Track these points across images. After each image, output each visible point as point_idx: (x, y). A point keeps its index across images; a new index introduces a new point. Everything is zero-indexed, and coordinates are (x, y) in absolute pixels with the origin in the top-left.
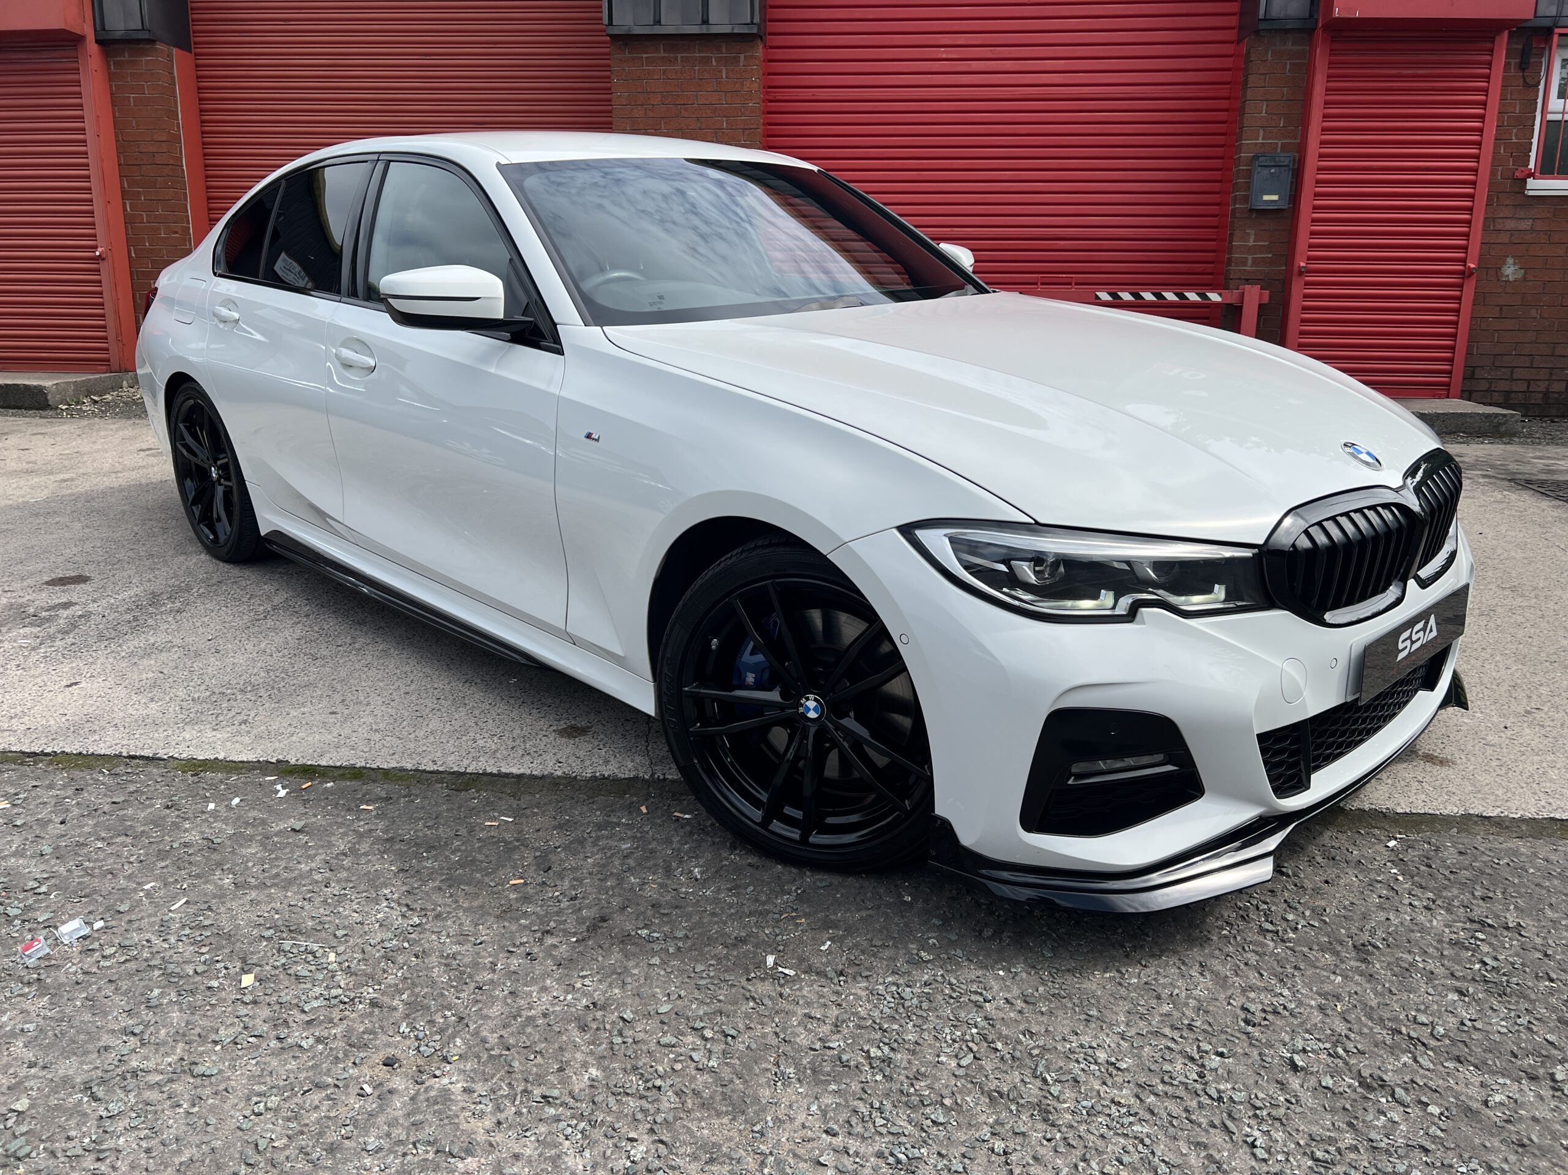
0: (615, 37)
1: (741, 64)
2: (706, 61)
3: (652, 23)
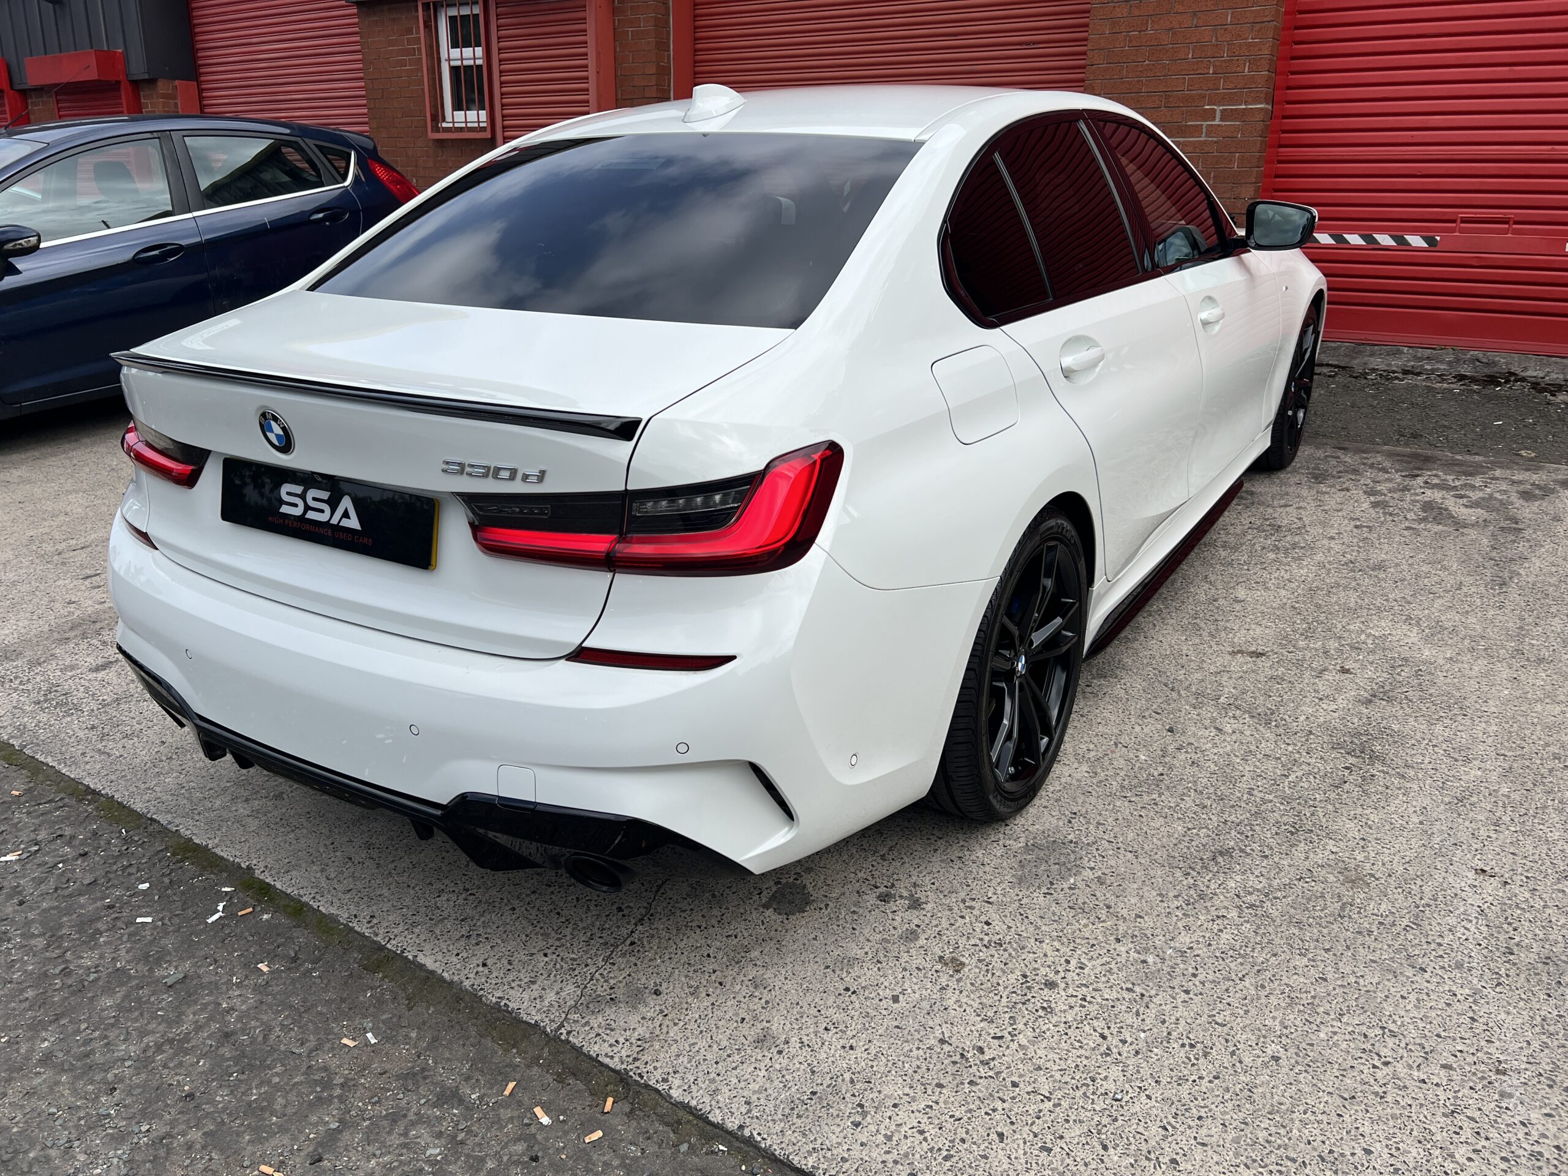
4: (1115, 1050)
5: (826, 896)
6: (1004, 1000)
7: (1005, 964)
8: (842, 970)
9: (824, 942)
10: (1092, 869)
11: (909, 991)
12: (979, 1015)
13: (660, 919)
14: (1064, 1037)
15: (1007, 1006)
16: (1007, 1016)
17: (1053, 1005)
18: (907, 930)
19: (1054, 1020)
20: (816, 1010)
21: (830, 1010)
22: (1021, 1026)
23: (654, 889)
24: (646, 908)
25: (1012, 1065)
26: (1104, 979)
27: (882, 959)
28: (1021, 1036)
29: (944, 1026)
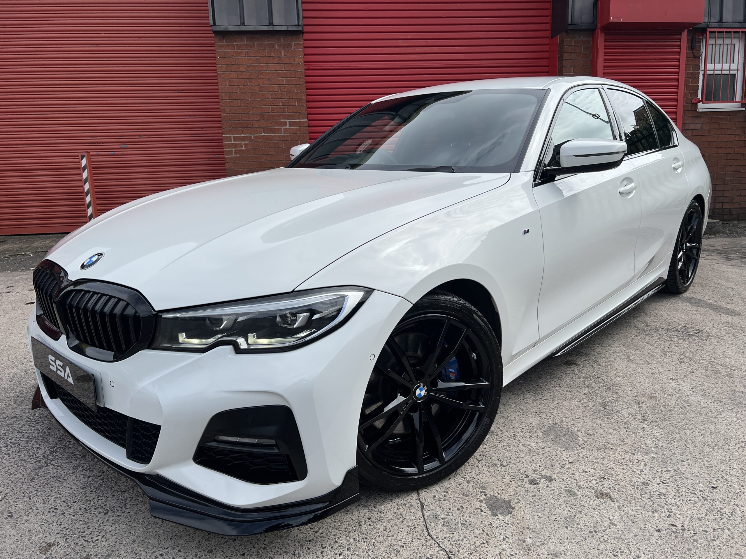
0: (216, 33)
1: (293, 48)
2: (272, 46)
3: (239, 24)
4: (705, 496)
5: (510, 495)
6: (644, 500)
7: (619, 485)
8: (574, 525)
9: (545, 517)
10: (578, 431)
11: (611, 518)
12: (648, 512)
13: (458, 551)
14: (685, 501)
15: (649, 502)
16: (656, 505)
17: (661, 492)
18: (565, 491)
19: (671, 497)
20: (596, 550)
21: (601, 546)
22: (666, 507)
23: (429, 538)
24: (441, 550)
25: (692, 524)
26: (655, 472)
27: (580, 510)
28: (673, 510)
29: (646, 523)
